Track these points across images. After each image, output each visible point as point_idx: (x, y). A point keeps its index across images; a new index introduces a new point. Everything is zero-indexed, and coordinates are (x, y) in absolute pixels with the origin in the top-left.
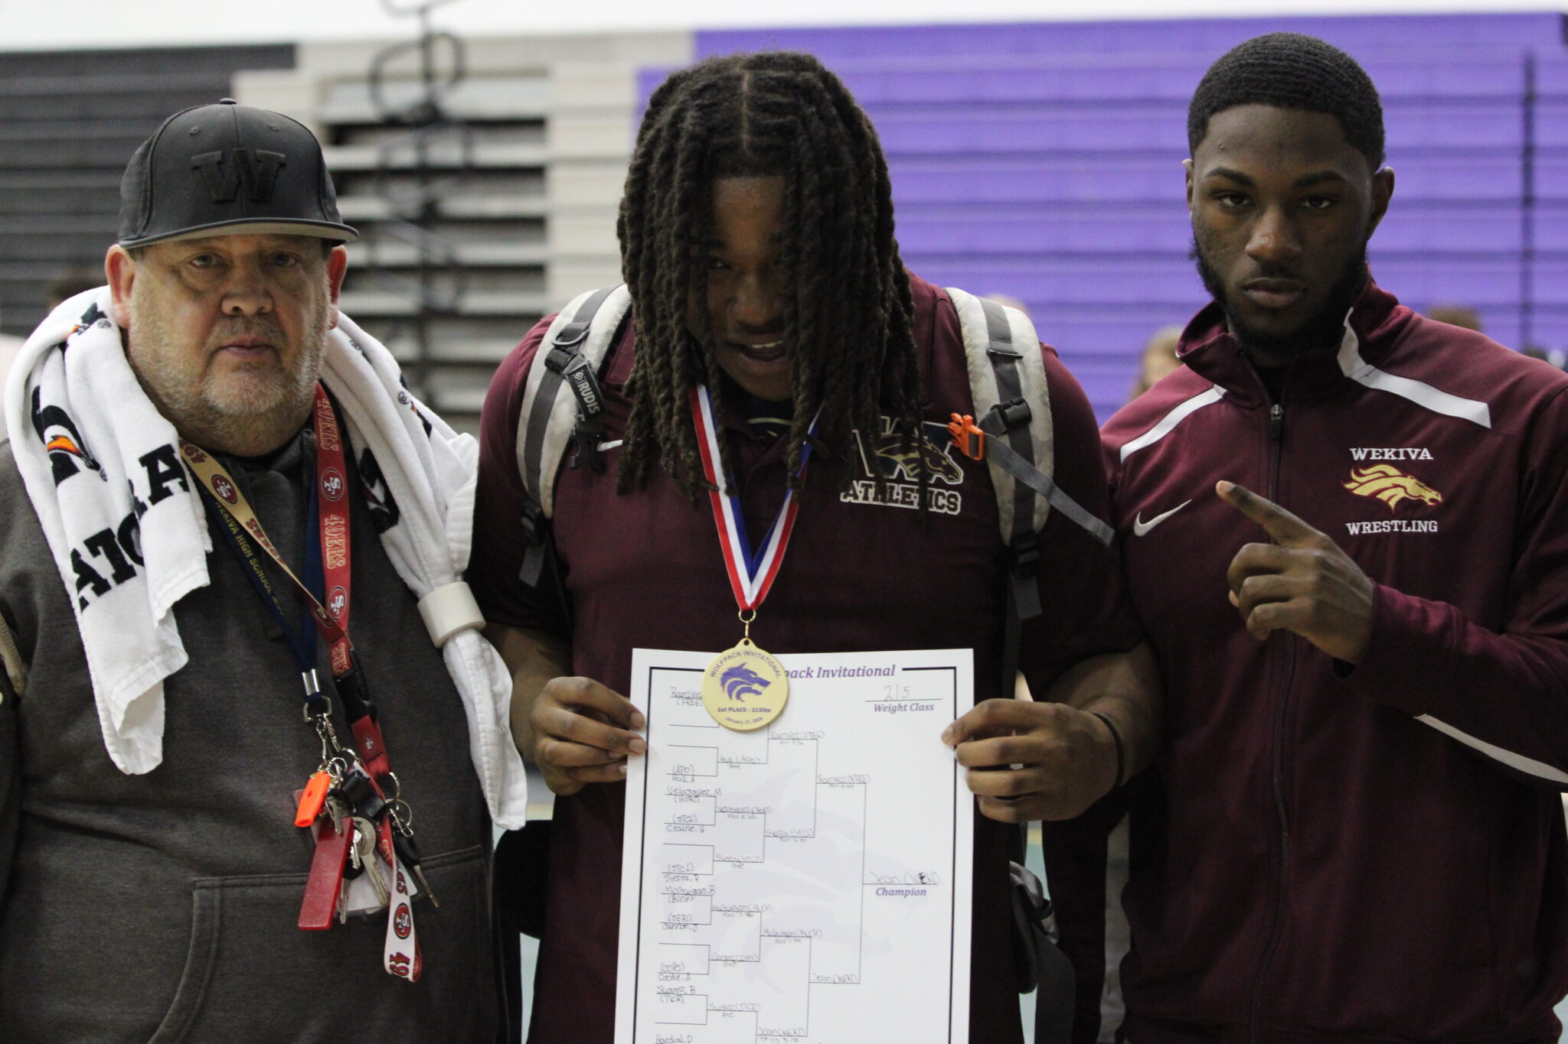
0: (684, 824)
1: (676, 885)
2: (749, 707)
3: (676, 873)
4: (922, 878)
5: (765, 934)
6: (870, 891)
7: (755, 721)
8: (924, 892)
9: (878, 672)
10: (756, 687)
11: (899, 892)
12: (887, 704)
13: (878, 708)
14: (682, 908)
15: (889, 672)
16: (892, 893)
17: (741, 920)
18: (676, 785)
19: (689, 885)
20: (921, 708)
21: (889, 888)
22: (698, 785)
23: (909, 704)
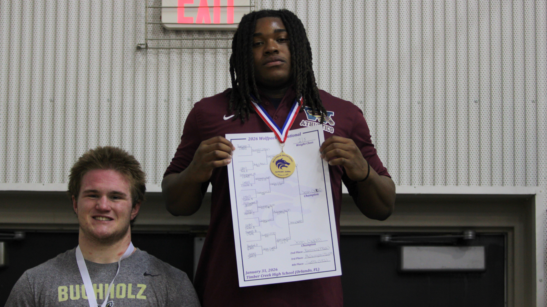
0: (246, 184)
1: (246, 202)
2: (284, 171)
3: (246, 198)
4: (317, 190)
5: (274, 212)
6: (302, 196)
7: (286, 175)
8: (318, 194)
9: (296, 135)
10: (286, 165)
11: (311, 195)
12: (300, 144)
13: (297, 145)
14: (249, 208)
15: (299, 135)
16: (309, 196)
17: (267, 209)
18: (242, 173)
19: (250, 201)
20: (309, 143)
21: (308, 194)
22: (248, 173)
23: (306, 143)
